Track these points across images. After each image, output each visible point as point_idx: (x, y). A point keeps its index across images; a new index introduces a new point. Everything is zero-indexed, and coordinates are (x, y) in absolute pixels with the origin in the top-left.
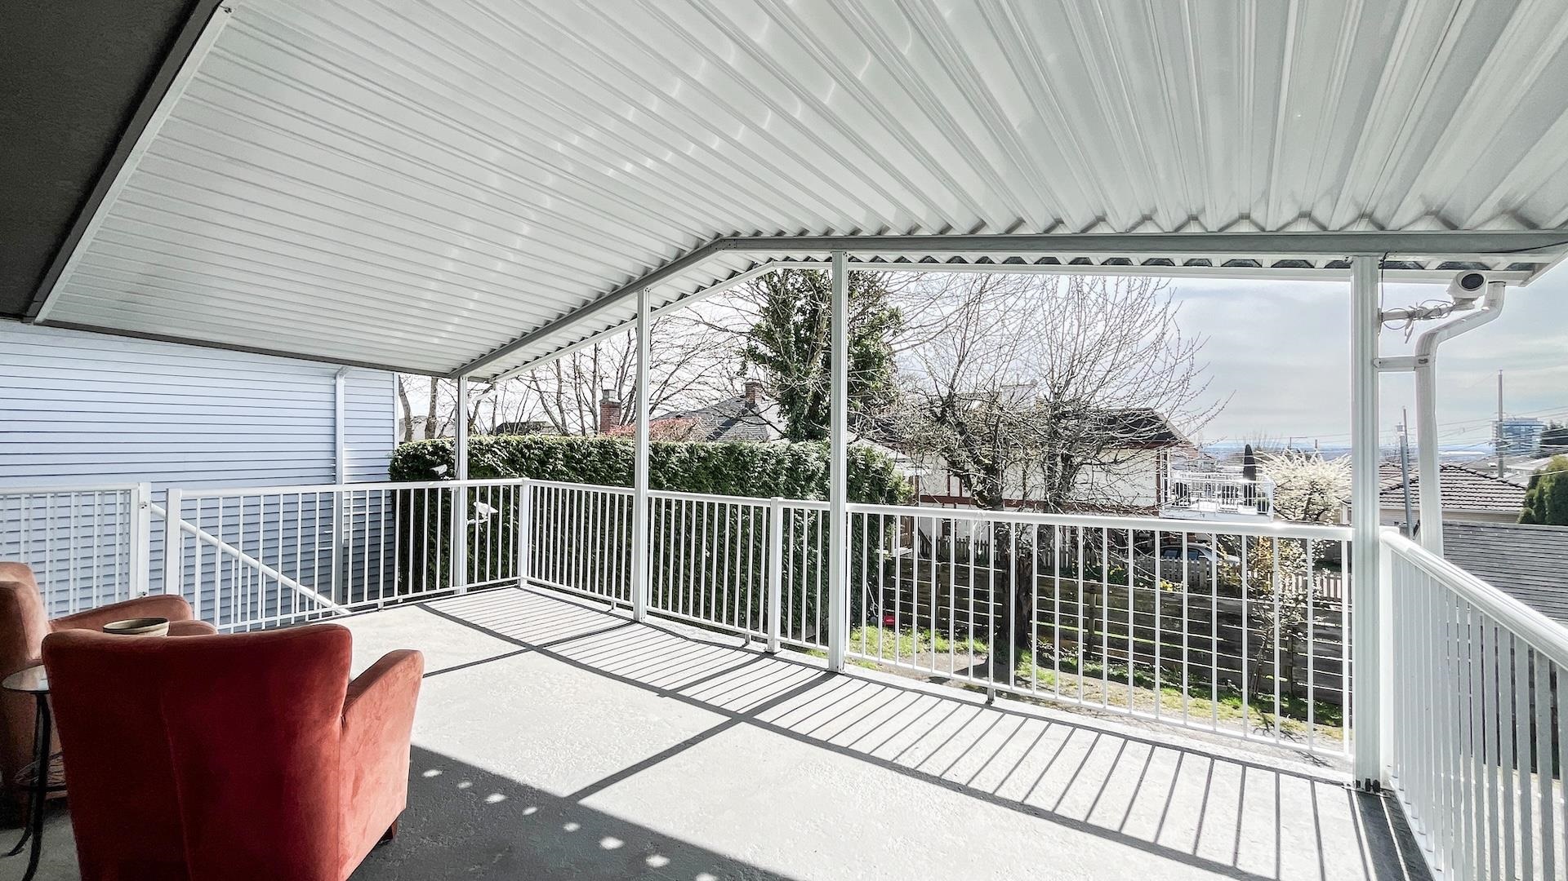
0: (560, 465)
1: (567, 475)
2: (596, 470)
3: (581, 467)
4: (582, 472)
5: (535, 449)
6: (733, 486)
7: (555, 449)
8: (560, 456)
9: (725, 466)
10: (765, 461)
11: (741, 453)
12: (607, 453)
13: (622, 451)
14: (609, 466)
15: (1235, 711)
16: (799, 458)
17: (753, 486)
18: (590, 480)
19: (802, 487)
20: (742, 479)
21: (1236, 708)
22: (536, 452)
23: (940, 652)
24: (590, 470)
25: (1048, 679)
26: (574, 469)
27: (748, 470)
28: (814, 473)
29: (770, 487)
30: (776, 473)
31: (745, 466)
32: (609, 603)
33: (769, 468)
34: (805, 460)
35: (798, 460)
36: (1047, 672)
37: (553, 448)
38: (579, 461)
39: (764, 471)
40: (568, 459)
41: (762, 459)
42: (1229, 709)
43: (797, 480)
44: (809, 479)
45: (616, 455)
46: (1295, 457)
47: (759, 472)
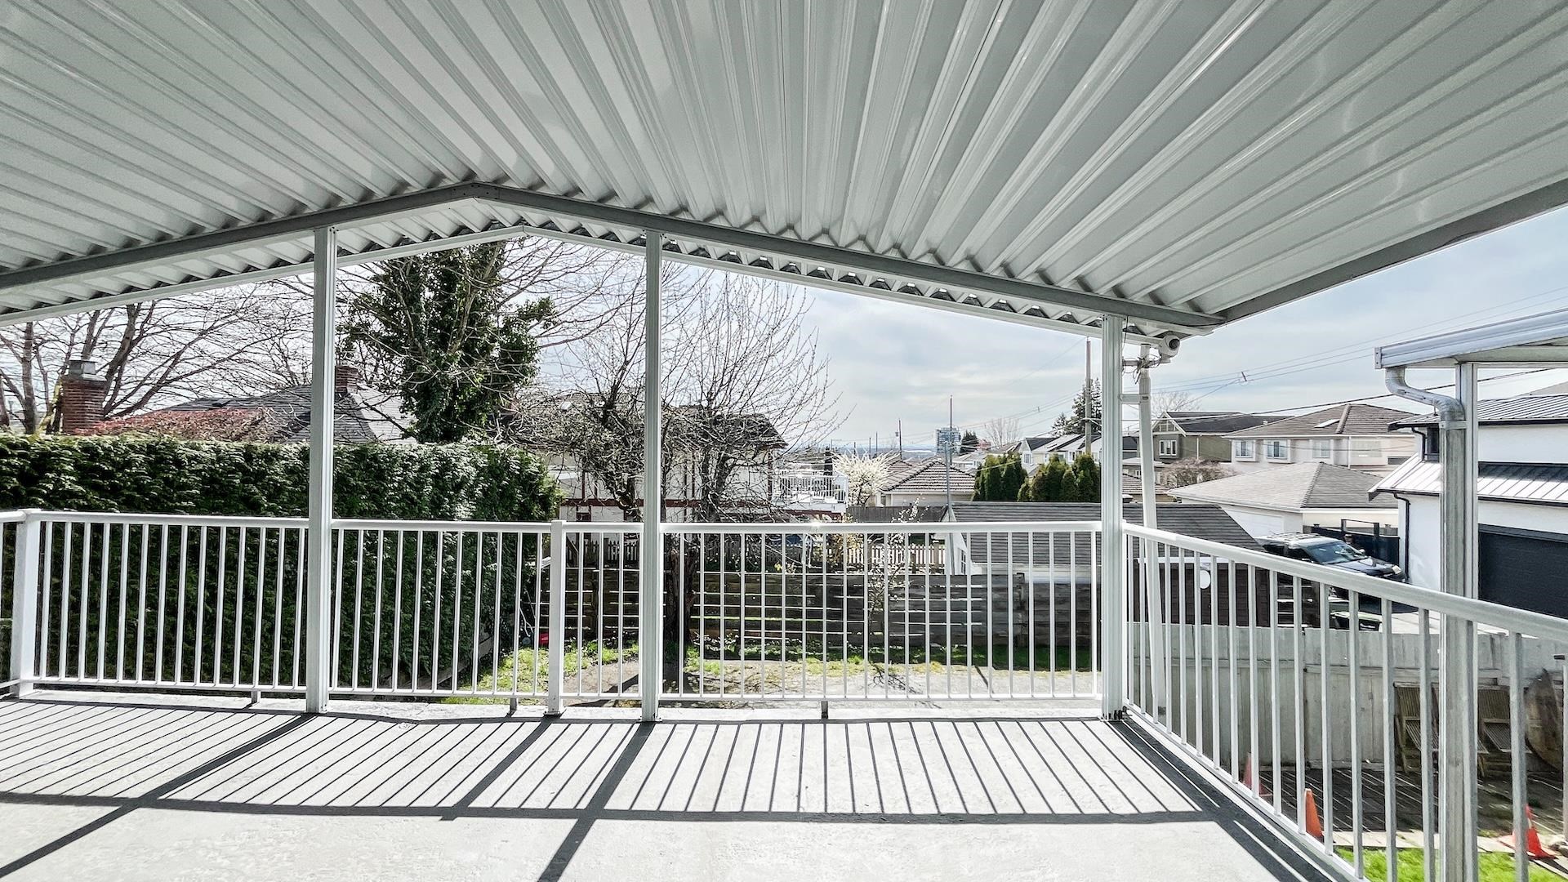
0: (69, 483)
1: (84, 497)
2: (141, 488)
3: (113, 486)
4: (115, 492)
5: (13, 456)
6: (365, 500)
7: (60, 455)
8: (68, 468)
9: (353, 475)
10: (405, 467)
11: (375, 458)
12: (161, 460)
13: (190, 459)
14: (166, 480)
15: (858, 667)
16: (447, 464)
17: (391, 499)
18: (130, 505)
19: (450, 497)
20: (376, 491)
21: (857, 663)
22: (15, 461)
23: (608, 663)
24: (128, 489)
25: (714, 670)
26: (96, 488)
27: (384, 479)
28: (465, 480)
29: (412, 500)
30: (418, 484)
31: (380, 475)
32: (246, 694)
33: (412, 475)
34: (455, 465)
35: (446, 465)
36: (712, 663)
37: (51, 455)
38: (108, 475)
39: (405, 480)
40: (85, 473)
41: (401, 465)
42: (853, 665)
43: (443, 490)
44: (458, 488)
45: (178, 463)
46: (853, 455)
47: (399, 482)
